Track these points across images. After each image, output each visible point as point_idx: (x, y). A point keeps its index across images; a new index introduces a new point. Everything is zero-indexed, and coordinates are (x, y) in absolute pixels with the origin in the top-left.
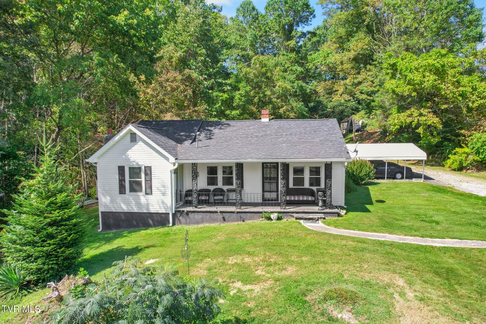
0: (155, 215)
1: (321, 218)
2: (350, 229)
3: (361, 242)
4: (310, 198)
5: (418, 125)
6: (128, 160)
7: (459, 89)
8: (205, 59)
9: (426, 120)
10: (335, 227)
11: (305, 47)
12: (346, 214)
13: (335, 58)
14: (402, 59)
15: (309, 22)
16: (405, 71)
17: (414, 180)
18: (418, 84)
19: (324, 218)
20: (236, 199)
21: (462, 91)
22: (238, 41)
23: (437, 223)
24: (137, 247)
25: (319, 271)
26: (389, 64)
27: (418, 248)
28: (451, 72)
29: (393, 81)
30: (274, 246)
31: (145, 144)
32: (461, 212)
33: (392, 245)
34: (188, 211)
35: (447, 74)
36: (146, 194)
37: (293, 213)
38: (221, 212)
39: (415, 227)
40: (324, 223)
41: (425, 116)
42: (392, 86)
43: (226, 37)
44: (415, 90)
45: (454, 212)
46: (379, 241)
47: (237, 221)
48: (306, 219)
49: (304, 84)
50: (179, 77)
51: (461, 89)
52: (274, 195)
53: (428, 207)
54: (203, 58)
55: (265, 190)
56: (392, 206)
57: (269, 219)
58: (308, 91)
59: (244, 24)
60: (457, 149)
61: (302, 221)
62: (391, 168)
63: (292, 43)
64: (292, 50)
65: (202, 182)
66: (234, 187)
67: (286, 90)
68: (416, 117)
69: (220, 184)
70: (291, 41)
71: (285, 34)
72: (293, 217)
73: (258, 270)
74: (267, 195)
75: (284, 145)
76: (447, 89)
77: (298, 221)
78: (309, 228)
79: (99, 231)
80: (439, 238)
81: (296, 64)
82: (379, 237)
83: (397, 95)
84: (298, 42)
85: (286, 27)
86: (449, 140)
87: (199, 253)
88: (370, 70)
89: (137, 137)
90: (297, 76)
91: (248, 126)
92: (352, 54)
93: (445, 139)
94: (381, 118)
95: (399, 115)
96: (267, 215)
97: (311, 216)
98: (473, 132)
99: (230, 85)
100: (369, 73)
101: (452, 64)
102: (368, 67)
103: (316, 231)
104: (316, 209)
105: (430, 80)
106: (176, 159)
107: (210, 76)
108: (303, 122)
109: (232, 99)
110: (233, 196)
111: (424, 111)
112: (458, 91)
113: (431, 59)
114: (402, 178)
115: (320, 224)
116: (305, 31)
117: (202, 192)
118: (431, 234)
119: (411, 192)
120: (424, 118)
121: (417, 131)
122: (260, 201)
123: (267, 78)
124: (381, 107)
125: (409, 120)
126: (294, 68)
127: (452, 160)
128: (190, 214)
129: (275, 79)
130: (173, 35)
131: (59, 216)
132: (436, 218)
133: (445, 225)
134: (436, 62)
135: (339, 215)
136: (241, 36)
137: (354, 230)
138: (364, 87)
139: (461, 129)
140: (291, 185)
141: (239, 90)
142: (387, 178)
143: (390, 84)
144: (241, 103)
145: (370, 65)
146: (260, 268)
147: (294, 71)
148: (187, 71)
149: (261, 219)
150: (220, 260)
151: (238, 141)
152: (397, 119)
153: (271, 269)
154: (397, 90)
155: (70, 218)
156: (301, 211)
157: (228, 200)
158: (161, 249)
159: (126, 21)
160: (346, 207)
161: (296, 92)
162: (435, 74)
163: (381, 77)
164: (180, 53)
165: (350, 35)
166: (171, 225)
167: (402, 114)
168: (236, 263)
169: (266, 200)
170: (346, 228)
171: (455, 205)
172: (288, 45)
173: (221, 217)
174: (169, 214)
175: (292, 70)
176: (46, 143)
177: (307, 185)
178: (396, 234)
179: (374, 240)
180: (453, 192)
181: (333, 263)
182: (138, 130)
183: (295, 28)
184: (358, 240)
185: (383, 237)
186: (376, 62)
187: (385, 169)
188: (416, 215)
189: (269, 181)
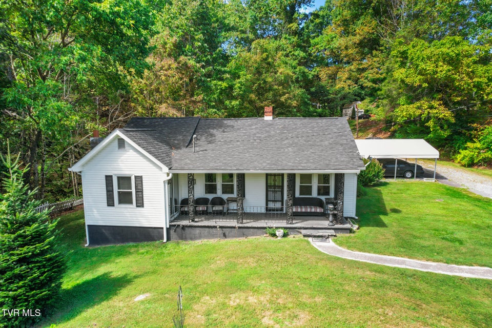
1: (332, 235)
2: (365, 252)
3: (379, 272)
4: (319, 210)
5: (428, 118)
6: (118, 168)
7: (474, 80)
8: (202, 45)
9: (437, 113)
10: (349, 248)
11: (308, 29)
12: (358, 229)
13: (340, 42)
14: (414, 47)
15: (311, 3)
16: (416, 60)
17: (425, 180)
18: (430, 74)
19: (335, 236)
20: (237, 210)
21: (478, 82)
22: (237, 22)
23: (461, 242)
24: (126, 276)
25: (337, 321)
26: (399, 51)
27: (445, 281)
28: (465, 61)
29: (403, 70)
30: (282, 278)
31: (135, 151)
32: (483, 225)
33: (414, 275)
34: (183, 226)
35: (462, 63)
36: (138, 206)
37: (300, 228)
38: (221, 227)
39: (437, 248)
40: (335, 241)
41: (435, 108)
42: (401, 76)
43: (224, 18)
44: (426, 81)
45: (476, 226)
46: (399, 269)
47: (239, 237)
48: (315, 236)
49: (306, 70)
50: (174, 65)
51: (476, 80)
52: (278, 205)
53: (446, 219)
54: (200, 44)
55: (269, 200)
56: (407, 216)
57: (274, 235)
58: (310, 77)
59: (244, 5)
60: (469, 144)
61: (310, 239)
62: (401, 166)
63: (294, 26)
64: (295, 33)
65: (200, 191)
66: (235, 195)
67: (287, 77)
68: (426, 109)
69: (219, 193)
70: (293, 24)
71: (287, 16)
72: (301, 233)
73: (264, 316)
74: (271, 205)
75: (290, 149)
76: (462, 80)
77: (306, 238)
78: (320, 249)
79: (86, 245)
80: (467, 265)
81: (299, 49)
82: (398, 263)
83: (407, 85)
84: (301, 24)
85: (288, 8)
86: (460, 134)
87: (196, 286)
88: (376, 56)
89: (126, 143)
90: (299, 61)
91: (250, 126)
92: (357, 39)
93: (456, 133)
94: (387, 108)
95: (408, 106)
96: (271, 231)
97: (321, 233)
98: (486, 126)
99: (229, 72)
100: (375, 59)
101: (467, 53)
102: (374, 52)
103: (327, 255)
104: (326, 223)
105: (443, 70)
106: (170, 169)
107: (208, 63)
108: (310, 121)
109: (231, 88)
110: (233, 206)
111: (435, 104)
112: (473, 82)
113: (445, 47)
114: (412, 177)
115: (331, 243)
116: (307, 12)
117: (199, 202)
118: (456, 258)
119: (424, 196)
120: (435, 111)
121: (427, 124)
122: (263, 211)
123: (269, 64)
124: (388, 96)
125: (418, 112)
126: (296, 53)
127: (462, 156)
128: (186, 229)
129: (276, 64)
130: (168, 19)
131: (29, 252)
132: (458, 235)
133: (469, 245)
134: (450, 51)
135: (351, 231)
136: (241, 18)
137: (369, 252)
138: (370, 74)
139: (473, 122)
140: (297, 195)
141: (239, 77)
142: (397, 177)
143: (399, 74)
144: (241, 92)
145: (377, 50)
146: (268, 313)
147: (296, 56)
148: (182, 58)
149: (265, 235)
150: (221, 299)
151: (238, 143)
152: (406, 110)
153: (280, 314)
154: (408, 80)
155: (43, 253)
156: (309, 226)
157: (228, 210)
158: (153, 277)
159: (111, 9)
160: (357, 218)
161: (298, 78)
162: (449, 64)
163: (388, 65)
164: (175, 38)
165: (356, 17)
166: (165, 240)
167: (411, 106)
168: (239, 305)
169: (270, 210)
170: (360, 250)
171: (475, 215)
172: (290, 28)
173: (221, 232)
174: (162, 228)
175: (294, 55)
176: (12, 164)
177: (315, 194)
178: (416, 258)
179: (394, 268)
180: (469, 197)
181: (351, 307)
182: (126, 135)
183: (296, 9)
184: (375, 268)
185: (403, 263)
186: (383, 48)
187: (395, 167)
188: (436, 230)
189: (273, 190)
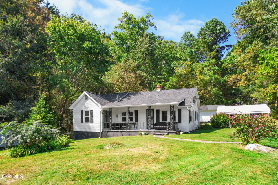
0: (94, 133)
6: (85, 107)
15: (227, 39)
16: (269, 60)
26: (261, 57)
31: (91, 100)
36: (91, 123)
37: (153, 132)
38: (121, 131)
47: (128, 136)
49: (219, 77)
52: (152, 126)
57: (141, 135)
58: (222, 81)
65: (120, 120)
66: (134, 122)
69: (127, 121)
70: (212, 52)
71: (209, 49)
89: (88, 98)
96: (140, 132)
106: (102, 106)
126: (214, 68)
128: (108, 132)
136: (184, 53)
143: (261, 70)
156: (157, 131)
165: (251, 43)
166: (100, 137)
172: (211, 55)
173: (121, 134)
174: (99, 132)
177: (168, 121)
182: (88, 94)
